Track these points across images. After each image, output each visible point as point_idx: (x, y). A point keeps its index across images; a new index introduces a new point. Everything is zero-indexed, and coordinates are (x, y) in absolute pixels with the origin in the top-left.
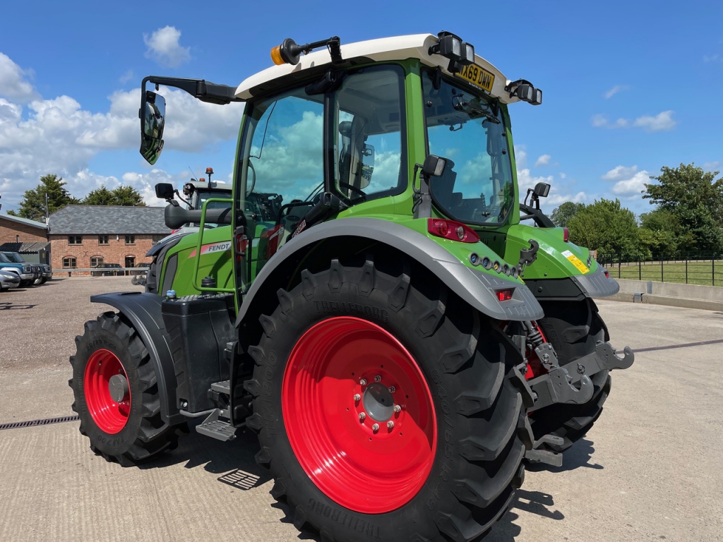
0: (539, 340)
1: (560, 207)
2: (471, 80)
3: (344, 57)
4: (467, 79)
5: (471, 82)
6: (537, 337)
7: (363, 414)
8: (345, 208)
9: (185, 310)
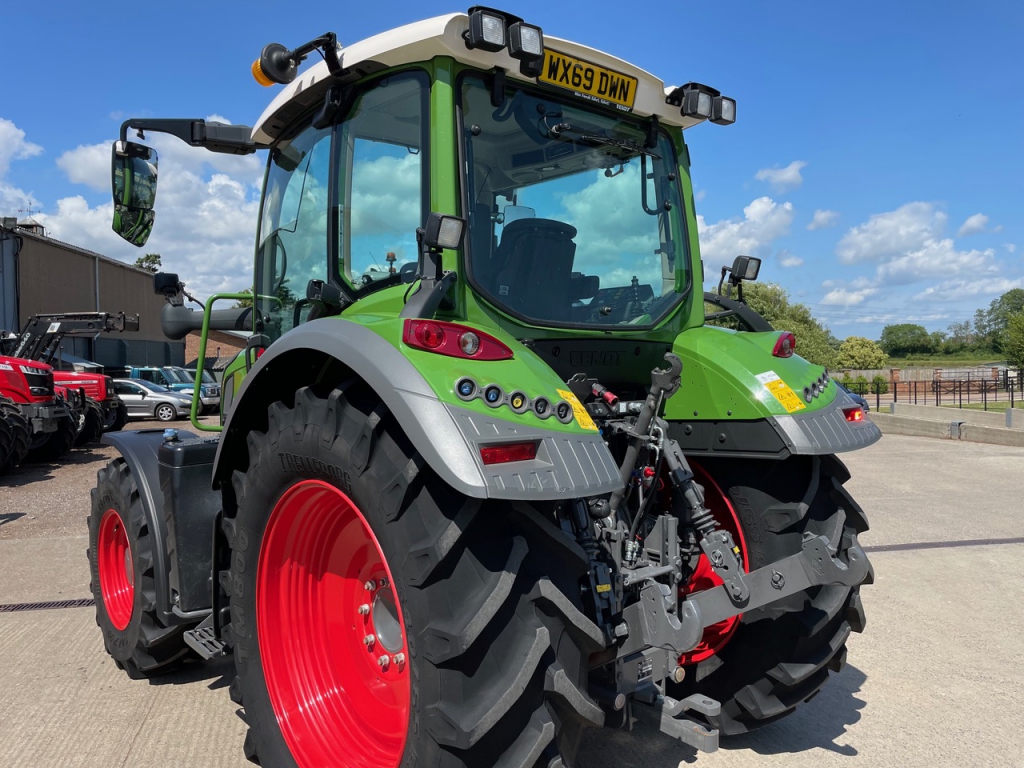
0: (708, 525)
1: (1002, 297)
2: (581, 88)
3: (345, 65)
4: (570, 86)
5: (579, 91)
6: (705, 519)
7: (371, 638)
8: (348, 305)
9: (179, 458)
